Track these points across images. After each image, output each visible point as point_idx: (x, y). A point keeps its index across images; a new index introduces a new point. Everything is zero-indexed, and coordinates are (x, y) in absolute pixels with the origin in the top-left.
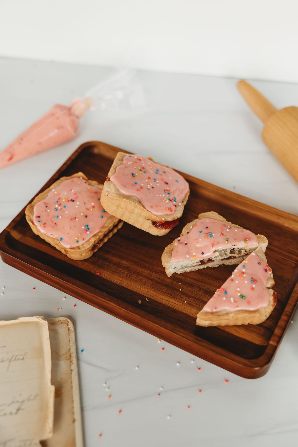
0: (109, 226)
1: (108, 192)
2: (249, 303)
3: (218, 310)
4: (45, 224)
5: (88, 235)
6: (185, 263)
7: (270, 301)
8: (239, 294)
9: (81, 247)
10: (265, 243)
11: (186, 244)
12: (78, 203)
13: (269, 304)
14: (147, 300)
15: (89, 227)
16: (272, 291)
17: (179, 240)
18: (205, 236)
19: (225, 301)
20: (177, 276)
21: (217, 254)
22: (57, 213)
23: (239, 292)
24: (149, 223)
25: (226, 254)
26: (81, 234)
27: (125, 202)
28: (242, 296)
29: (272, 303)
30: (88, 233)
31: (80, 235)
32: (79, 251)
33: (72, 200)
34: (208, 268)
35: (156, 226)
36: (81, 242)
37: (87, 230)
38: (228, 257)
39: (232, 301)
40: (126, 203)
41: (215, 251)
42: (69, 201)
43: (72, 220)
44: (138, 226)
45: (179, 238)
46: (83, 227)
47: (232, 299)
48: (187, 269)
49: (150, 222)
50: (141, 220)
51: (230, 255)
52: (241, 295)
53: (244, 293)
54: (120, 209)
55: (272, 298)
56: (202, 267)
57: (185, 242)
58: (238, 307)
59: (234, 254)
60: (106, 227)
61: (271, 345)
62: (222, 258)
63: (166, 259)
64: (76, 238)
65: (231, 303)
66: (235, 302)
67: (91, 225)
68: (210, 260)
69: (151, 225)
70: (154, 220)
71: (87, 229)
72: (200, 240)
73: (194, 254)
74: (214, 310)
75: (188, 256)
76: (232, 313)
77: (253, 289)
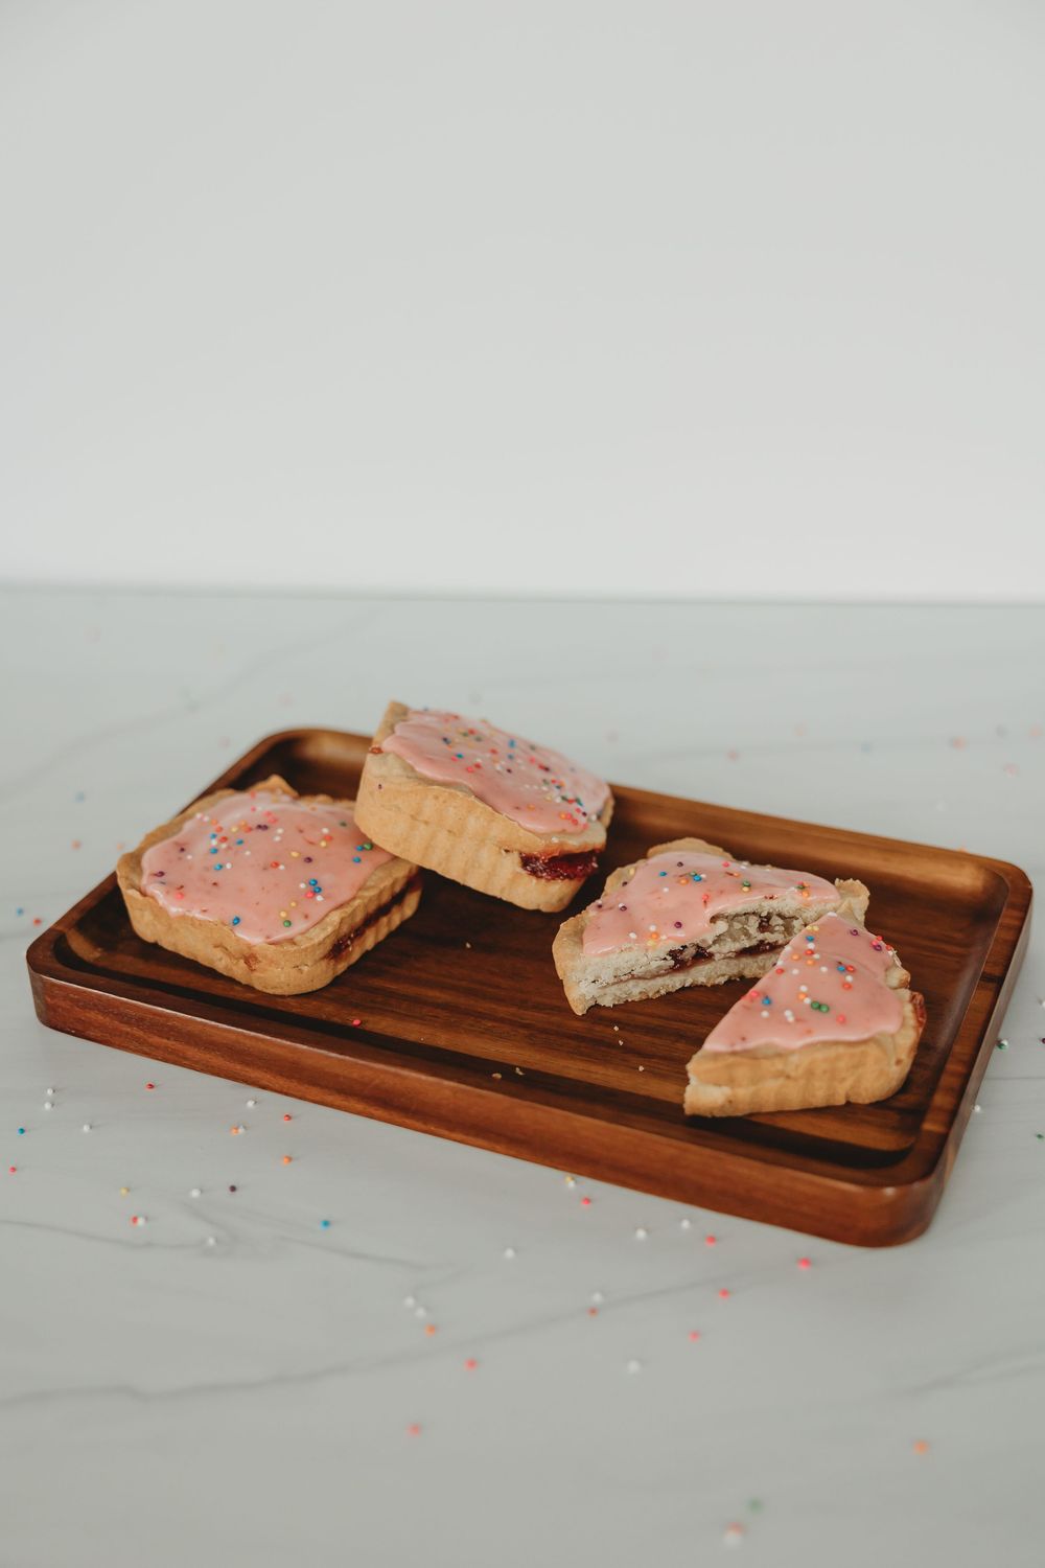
0: (382, 886)
1: (381, 776)
2: (843, 1021)
3: (751, 1044)
4: (182, 887)
5: (317, 903)
6: (626, 959)
7: (904, 1018)
8: (807, 1001)
9: (298, 938)
10: (859, 896)
11: (624, 908)
12: (280, 831)
13: (903, 1025)
14: (521, 1073)
15: (320, 885)
16: (906, 994)
17: (600, 906)
18: (679, 882)
19: (767, 1020)
20: (604, 1013)
21: (722, 927)
22: (216, 860)
23: (807, 996)
24: (512, 863)
25: (747, 934)
26: (297, 902)
27: (436, 798)
28: (818, 1006)
29: (912, 1022)
30: (319, 898)
31: (293, 904)
32: (293, 948)
33: (259, 827)
34: (694, 987)
35: (534, 872)
36: (300, 926)
37: (315, 893)
38: (754, 942)
39: (791, 1020)
40: (441, 799)
41: (714, 919)
42: (250, 829)
43: (265, 869)
44: (474, 882)
45: (599, 902)
46: (303, 886)
47: (788, 1014)
48: (634, 986)
49: (515, 858)
50: (487, 856)
51: (761, 936)
52: (813, 1003)
53: (822, 997)
54: (422, 826)
55: (908, 1009)
56: (676, 981)
57: (621, 905)
58: (809, 1032)
59: (772, 932)
60: (372, 887)
61: (930, 1133)
62: (737, 946)
63: (568, 951)
64: (283, 914)
65: (788, 1023)
66: (798, 1020)
67: (326, 879)
68: (702, 955)
69: (519, 870)
70: (526, 850)
71: (315, 888)
72: (666, 890)
73: (653, 928)
74: (738, 1047)
75: (633, 936)
76: (792, 1052)
77: (848, 986)
